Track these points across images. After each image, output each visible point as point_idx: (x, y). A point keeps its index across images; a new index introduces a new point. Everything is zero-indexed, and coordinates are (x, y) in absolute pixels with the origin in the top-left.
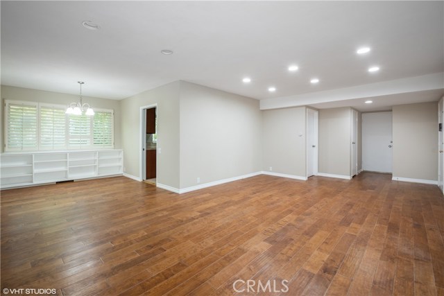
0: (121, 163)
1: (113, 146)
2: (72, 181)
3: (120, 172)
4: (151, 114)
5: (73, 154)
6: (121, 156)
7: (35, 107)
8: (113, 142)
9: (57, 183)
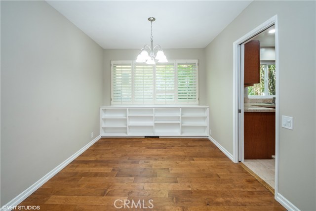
0: (205, 123)
1: (197, 102)
2: (158, 137)
3: (204, 134)
4: (252, 50)
5: (158, 110)
6: (206, 114)
7: (130, 64)
8: (197, 97)
9: (145, 137)
